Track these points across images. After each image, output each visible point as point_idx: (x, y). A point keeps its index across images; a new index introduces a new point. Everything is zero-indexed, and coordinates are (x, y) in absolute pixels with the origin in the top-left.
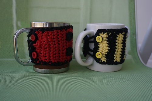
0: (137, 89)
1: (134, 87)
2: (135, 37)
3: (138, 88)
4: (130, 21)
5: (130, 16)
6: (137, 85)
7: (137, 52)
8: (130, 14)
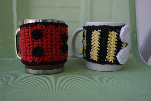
0: (138, 87)
1: (135, 86)
2: (135, 36)
3: (140, 87)
4: (131, 19)
5: (131, 14)
6: (138, 83)
7: (138, 50)
8: (131, 12)
